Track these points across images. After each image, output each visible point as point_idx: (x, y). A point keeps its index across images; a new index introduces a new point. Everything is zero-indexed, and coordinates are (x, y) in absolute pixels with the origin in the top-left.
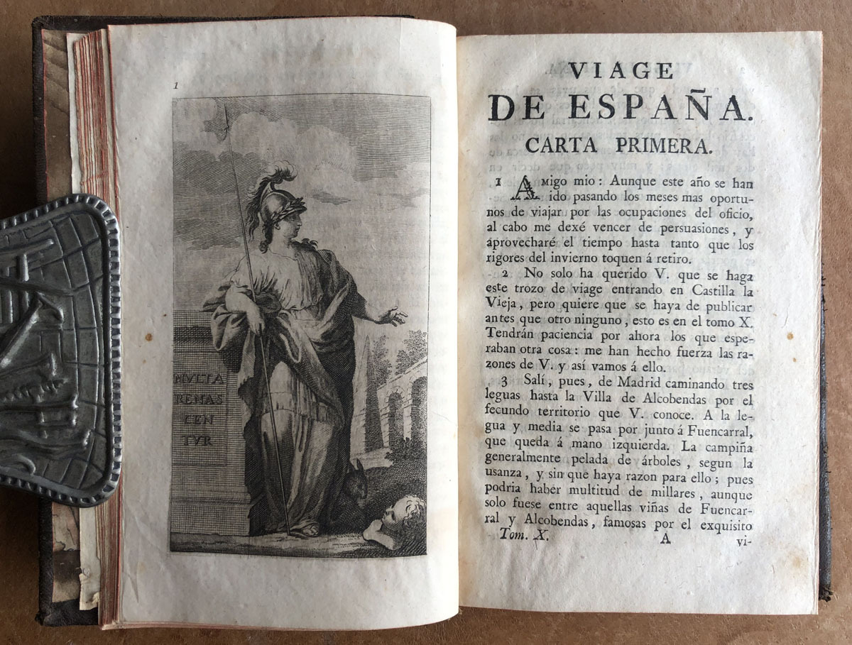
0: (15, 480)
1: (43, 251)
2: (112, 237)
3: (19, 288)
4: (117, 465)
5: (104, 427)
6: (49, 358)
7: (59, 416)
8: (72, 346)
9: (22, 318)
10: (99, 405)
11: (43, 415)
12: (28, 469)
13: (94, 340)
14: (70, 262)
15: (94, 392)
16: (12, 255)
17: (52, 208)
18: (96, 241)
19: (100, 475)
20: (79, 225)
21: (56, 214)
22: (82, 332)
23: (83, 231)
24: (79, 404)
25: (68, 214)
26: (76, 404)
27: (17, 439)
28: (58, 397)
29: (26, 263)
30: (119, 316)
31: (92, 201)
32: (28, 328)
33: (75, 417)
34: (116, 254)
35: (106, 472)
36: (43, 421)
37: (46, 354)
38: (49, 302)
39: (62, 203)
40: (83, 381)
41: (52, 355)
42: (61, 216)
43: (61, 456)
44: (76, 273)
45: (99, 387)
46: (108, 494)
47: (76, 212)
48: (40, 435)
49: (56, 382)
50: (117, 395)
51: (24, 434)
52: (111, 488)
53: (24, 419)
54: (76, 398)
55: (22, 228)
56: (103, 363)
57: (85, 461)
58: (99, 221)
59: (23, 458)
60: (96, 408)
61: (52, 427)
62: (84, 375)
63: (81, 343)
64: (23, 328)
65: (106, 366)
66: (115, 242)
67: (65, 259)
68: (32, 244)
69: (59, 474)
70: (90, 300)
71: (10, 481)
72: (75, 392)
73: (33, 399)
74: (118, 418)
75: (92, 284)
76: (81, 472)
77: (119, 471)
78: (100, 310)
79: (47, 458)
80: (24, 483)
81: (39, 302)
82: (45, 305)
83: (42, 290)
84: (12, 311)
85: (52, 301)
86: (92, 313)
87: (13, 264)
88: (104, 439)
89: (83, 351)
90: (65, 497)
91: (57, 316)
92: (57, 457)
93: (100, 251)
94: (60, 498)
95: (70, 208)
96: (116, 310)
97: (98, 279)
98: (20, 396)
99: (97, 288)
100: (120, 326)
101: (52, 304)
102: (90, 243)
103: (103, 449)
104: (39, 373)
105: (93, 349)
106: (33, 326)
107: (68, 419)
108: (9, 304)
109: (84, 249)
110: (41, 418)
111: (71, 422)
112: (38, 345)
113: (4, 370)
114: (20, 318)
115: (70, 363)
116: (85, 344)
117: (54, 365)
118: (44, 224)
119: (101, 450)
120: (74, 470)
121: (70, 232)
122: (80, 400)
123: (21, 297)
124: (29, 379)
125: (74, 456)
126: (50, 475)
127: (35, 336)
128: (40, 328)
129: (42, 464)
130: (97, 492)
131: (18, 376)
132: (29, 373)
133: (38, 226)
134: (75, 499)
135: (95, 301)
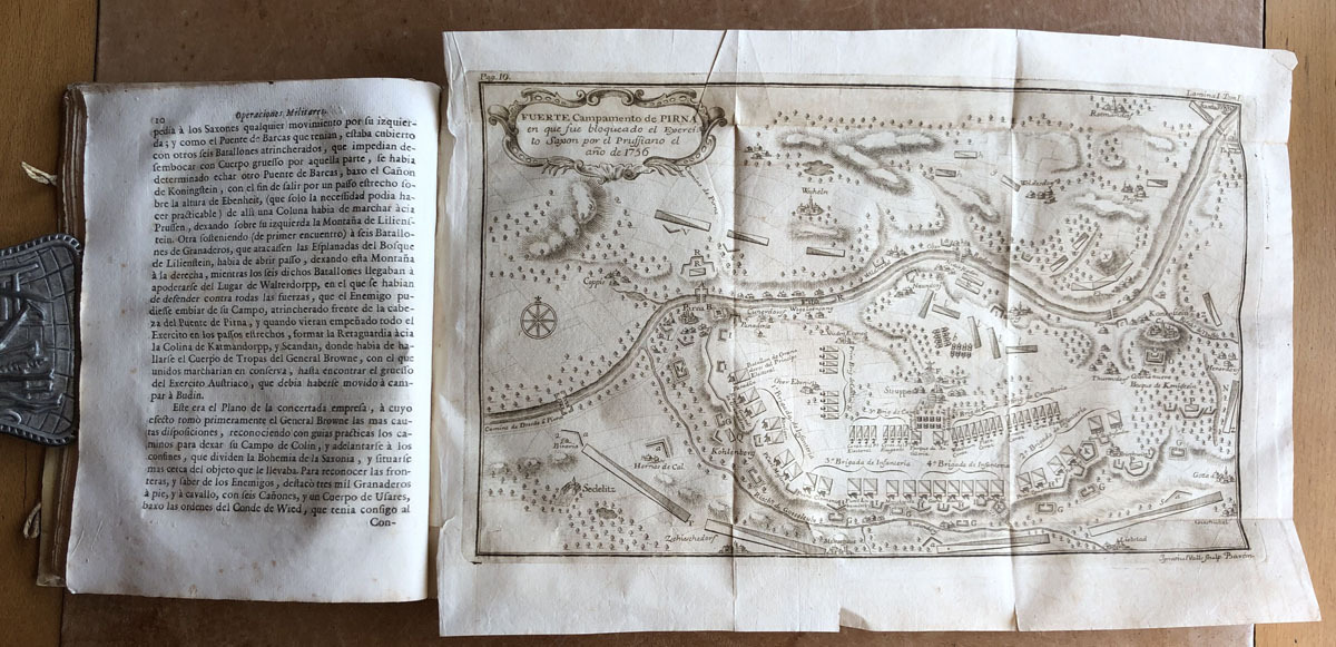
0: (6, 428)
1: (30, 271)
3: (12, 295)
5: (72, 391)
6: (34, 343)
7: (40, 384)
8: (51, 336)
9: (15, 317)
10: (70, 377)
11: (28, 383)
12: (16, 419)
13: (67, 332)
14: (51, 279)
15: (66, 367)
16: (9, 273)
17: (38, 243)
18: (70, 265)
19: (69, 424)
20: (58, 255)
21: (41, 246)
22: (58, 326)
23: (61, 259)
24: (55, 375)
25: (50, 247)
26: (53, 375)
27: (10, 398)
28: (39, 370)
29: (18, 280)
31: (68, 238)
32: (19, 323)
33: (52, 384)
36: (28, 387)
37: (32, 341)
38: (35, 306)
39: (46, 240)
40: (58, 360)
41: (36, 342)
42: (45, 248)
43: (40, 411)
44: (54, 287)
45: (70, 364)
47: (55, 246)
48: (25, 396)
49: (39, 360)
51: (14, 395)
53: (12, 385)
54: (53, 371)
55: (15, 255)
56: (73, 347)
57: (58, 414)
58: (72, 251)
59: (12, 412)
60: (67, 378)
61: (34, 391)
62: (59, 356)
63: (57, 334)
64: (15, 323)
67: (47, 277)
68: (23, 266)
69: (38, 424)
71: (2, 428)
72: (52, 367)
73: (21, 371)
75: (66, 294)
76: (54, 423)
78: (73, 312)
79: (30, 412)
80: (12, 429)
81: (28, 306)
82: (33, 308)
83: (30, 299)
84: (7, 312)
85: (37, 305)
87: (9, 280)
88: (73, 399)
89: (58, 339)
90: (42, 438)
91: (41, 316)
92: (38, 412)
93: (73, 272)
95: (52, 242)
97: (71, 292)
98: (12, 369)
101: (38, 308)
102: (65, 267)
103: (72, 406)
104: (26, 354)
105: (67, 338)
106: (24, 323)
107: (47, 386)
108: (5, 306)
109: (60, 270)
110: (27, 385)
112: (26, 335)
114: (13, 317)
115: (49, 347)
116: (59, 335)
117: (38, 349)
118: (31, 253)
119: (70, 407)
120: (49, 421)
121: (52, 260)
122: (55, 372)
123: (14, 302)
124: (19, 358)
125: (50, 412)
126: (30, 424)
127: (24, 329)
128: (28, 324)
129: (26, 417)
130: (66, 436)
131: (11, 356)
132: (19, 354)
133: (27, 254)
134: (50, 440)
135: (68, 307)
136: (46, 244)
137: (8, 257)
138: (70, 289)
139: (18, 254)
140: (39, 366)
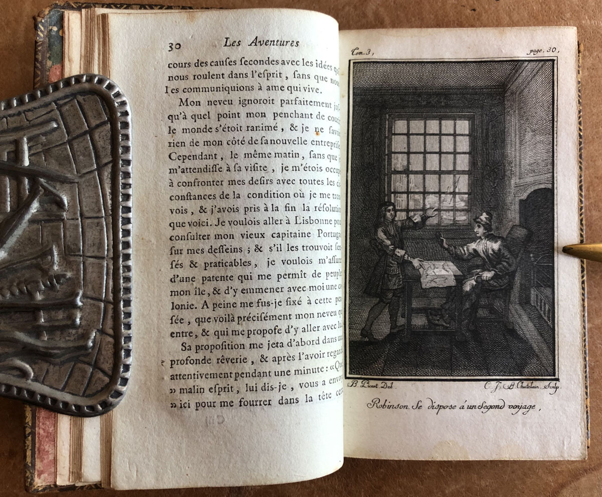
0: (9, 388)
1: (45, 134)
2: (123, 119)
3: (17, 173)
4: (127, 368)
5: (112, 326)
6: (51, 250)
7: (61, 315)
8: (77, 238)
9: (21, 206)
10: (107, 302)
11: (42, 314)
12: (24, 374)
13: (102, 230)
14: (76, 146)
15: (101, 288)
16: (12, 137)
17: (56, 89)
18: (103, 124)
19: (107, 380)
20: (86, 107)
21: (59, 94)
22: (87, 221)
23: (90, 114)
24: (85, 300)
25: (74, 95)
26: (81, 301)
27: (15, 342)
28: (59, 293)
29: (26, 147)
30: (130, 204)
31: (101, 81)
32: (28, 217)
33: (79, 315)
34: (126, 137)
35: (114, 376)
36: (43, 321)
37: (47, 246)
38: (51, 188)
39: (68, 84)
40: (88, 276)
41: (54, 247)
42: (66, 97)
43: (62, 359)
44: (81, 157)
45: (106, 282)
46: (115, 400)
47: (83, 93)
48: (38, 336)
49: (58, 277)
50: (128, 290)
51: (22, 336)
52: (119, 394)
54: (81, 293)
55: (22, 109)
56: (111, 255)
57: (89, 364)
58: (108, 102)
59: (19, 363)
60: (103, 304)
61: (52, 329)
62: (90, 270)
63: (87, 234)
64: (21, 217)
65: (115, 258)
66: (126, 125)
67: (70, 142)
68: (33, 126)
69: (59, 380)
70: (97, 186)
71: (3, 388)
72: (80, 287)
73: (31, 295)
74: (128, 315)
75: (100, 169)
76: (84, 377)
77: (128, 375)
78: (109, 197)
79: (47, 362)
80: (20, 391)
81: (41, 188)
82: (48, 192)
84: (9, 199)
85: (55, 188)
86: (98, 201)
87: (12, 148)
88: (111, 340)
89: (89, 242)
90: (66, 404)
91: (60, 204)
92: (58, 360)
93: (109, 135)
94: (61, 406)
95: (77, 87)
96: (127, 197)
97: (106, 164)
98: (17, 292)
99: (106, 174)
100: (130, 215)
101: (54, 191)
102: (98, 126)
103: (111, 351)
104: (38, 267)
105: (100, 240)
106: (34, 216)
107: (72, 318)
108: (6, 191)
109: (91, 131)
110: (41, 317)
111: (74, 321)
112: (37, 235)
114: (18, 207)
115: (74, 255)
116: (91, 235)
117: (56, 258)
118: (47, 105)
119: (108, 352)
120: (77, 374)
121: (76, 115)
122: (85, 296)
123: (19, 183)
124: (27, 274)
125: (77, 360)
126: (49, 380)
127: (35, 226)
128: (41, 217)
129: (41, 369)
130: (103, 398)
131: (16, 270)
132: (29, 267)
133: (41, 107)
134: (78, 407)
135: (103, 189)
136: (68, 90)
137: (10, 112)
138: (105, 161)
139: (24, 108)
140: (58, 286)
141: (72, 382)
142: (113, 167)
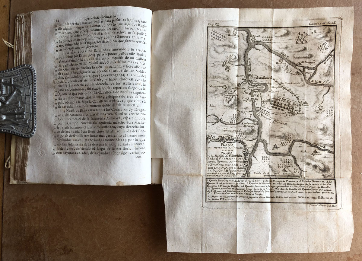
0: (9, 131)
1: (16, 77)
2: (34, 74)
3: (11, 86)
4: (35, 128)
5: (32, 119)
6: (19, 102)
7: (21, 116)
8: (24, 100)
9: (12, 93)
11: (17, 115)
12: (13, 128)
13: (30, 98)
14: (24, 80)
15: (30, 110)
16: (9, 78)
18: (30, 75)
19: (31, 130)
20: (26, 71)
21: (20, 69)
22: (27, 96)
23: (27, 73)
25: (23, 69)
26: (25, 113)
27: (10, 121)
29: (12, 80)
30: (36, 93)
31: (29, 66)
34: (35, 78)
35: (32, 129)
36: (17, 117)
39: (22, 66)
40: (27, 108)
42: (21, 69)
43: (21, 125)
44: (25, 82)
46: (33, 134)
47: (25, 68)
48: (16, 120)
49: (20, 108)
50: (35, 111)
51: (12, 120)
52: (33, 133)
53: (12, 117)
54: (25, 111)
55: (11, 72)
56: (32, 104)
57: (27, 127)
58: (31, 71)
59: (12, 126)
60: (30, 114)
61: (19, 118)
62: (27, 106)
64: (12, 95)
65: (33, 104)
66: (35, 76)
67: (22, 79)
68: (14, 75)
69: (20, 130)
71: (8, 131)
73: (14, 111)
74: (35, 116)
75: (29, 85)
76: (26, 129)
77: (35, 129)
78: (31, 91)
79: (18, 126)
80: (12, 132)
81: (16, 89)
82: (18, 90)
83: (17, 86)
84: (9, 91)
86: (29, 92)
87: (9, 80)
88: (32, 122)
89: (27, 100)
90: (22, 135)
91: (21, 92)
92: (20, 126)
93: (31, 78)
94: (21, 135)
96: (35, 91)
97: (31, 84)
98: (11, 111)
100: (36, 95)
104: (16, 106)
105: (29, 100)
106: (15, 95)
107: (23, 117)
108: (9, 89)
109: (27, 77)
111: (24, 117)
112: (16, 99)
113: (7, 105)
114: (11, 93)
115: (24, 103)
116: (27, 99)
117: (20, 104)
119: (31, 124)
121: (24, 73)
123: (11, 88)
125: (24, 126)
126: (18, 130)
127: (15, 97)
128: (16, 95)
129: (16, 127)
130: (30, 134)
131: (11, 106)
132: (13, 106)
133: (16, 71)
134: (25, 136)
135: (30, 89)
137: (9, 72)
138: (30, 83)
139: (12, 71)
140: (20, 110)
141: (23, 130)
142: (32, 85)
